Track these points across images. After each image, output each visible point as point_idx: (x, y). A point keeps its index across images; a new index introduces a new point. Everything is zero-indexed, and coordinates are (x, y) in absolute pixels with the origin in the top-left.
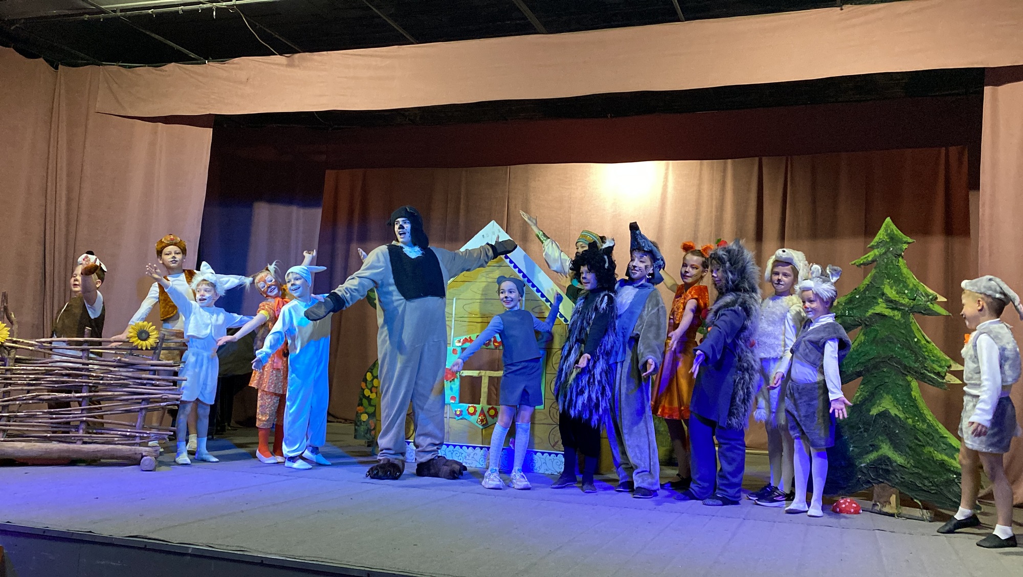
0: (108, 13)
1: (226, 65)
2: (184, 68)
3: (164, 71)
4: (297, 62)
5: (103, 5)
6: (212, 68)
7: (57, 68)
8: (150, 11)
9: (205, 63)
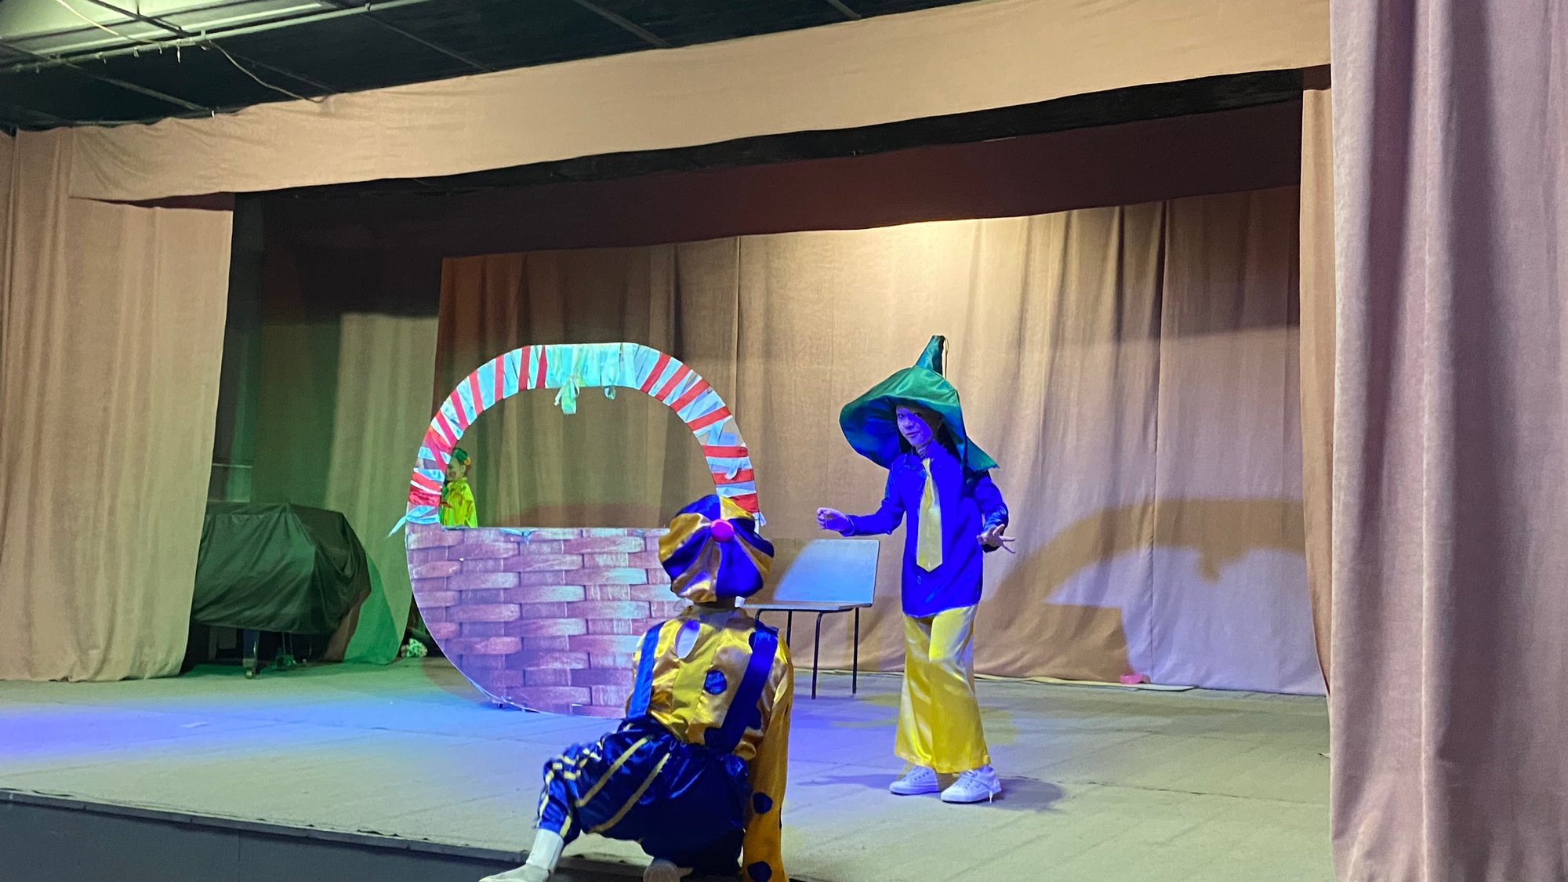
0: (47, 60)
1: (239, 117)
2: (183, 124)
3: (157, 130)
4: (332, 108)
5: (34, 50)
6: (220, 121)
7: (14, 134)
8: (97, 55)
9: (211, 116)
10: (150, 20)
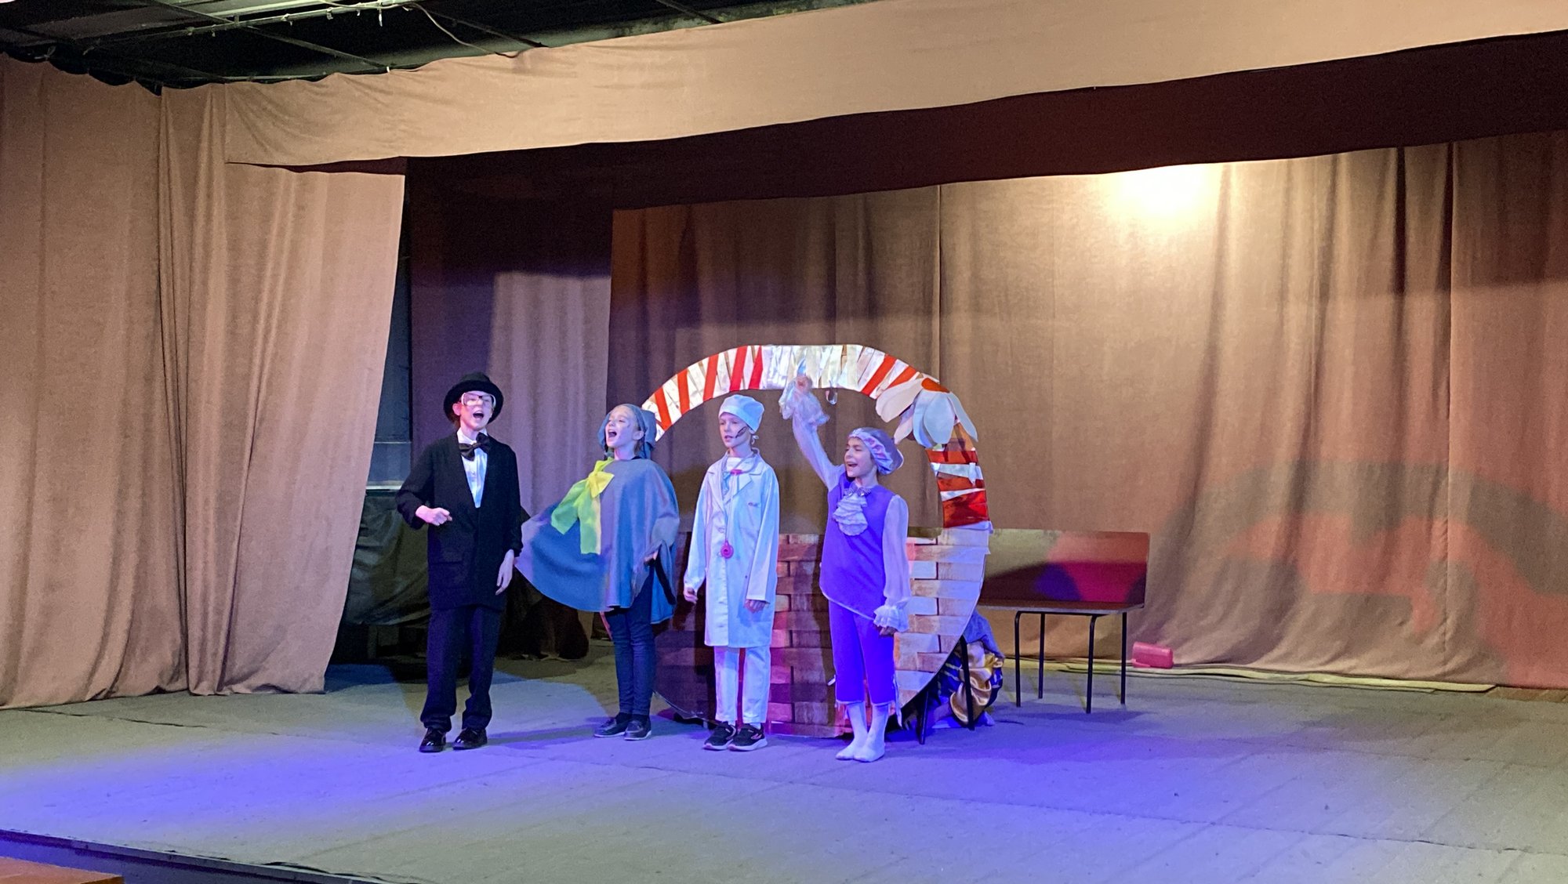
0: (223, 22)
1: (419, 73)
2: (352, 81)
4: (528, 64)
5: (212, 12)
6: (396, 79)
7: (158, 93)
8: (283, 17)
9: (386, 72)
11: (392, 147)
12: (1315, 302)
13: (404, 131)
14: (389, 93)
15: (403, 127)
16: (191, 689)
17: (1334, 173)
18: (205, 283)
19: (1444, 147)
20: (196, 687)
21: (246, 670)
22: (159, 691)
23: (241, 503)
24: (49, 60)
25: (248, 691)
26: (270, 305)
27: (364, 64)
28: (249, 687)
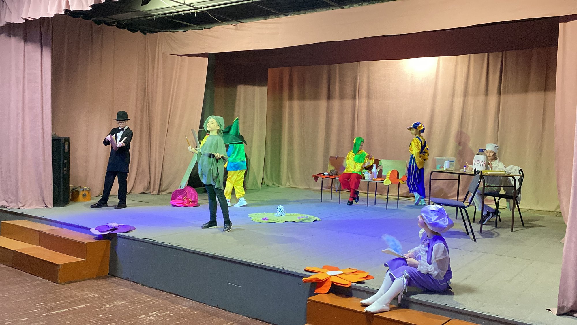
0: (157, 16)
1: (211, 29)
2: (195, 32)
4: (239, 28)
5: (154, 13)
6: (206, 31)
7: (146, 34)
8: (172, 14)
9: (203, 29)
10: (187, 5)
11: (204, 50)
12: (462, 97)
13: (207, 46)
14: (204, 35)
15: (206, 45)
16: (151, 193)
17: (469, 60)
18: (156, 86)
19: (501, 53)
20: (152, 192)
21: (165, 188)
22: (143, 193)
23: (164, 144)
24: (116, 25)
25: (166, 194)
26: (173, 92)
27: (197, 27)
28: (166, 193)
